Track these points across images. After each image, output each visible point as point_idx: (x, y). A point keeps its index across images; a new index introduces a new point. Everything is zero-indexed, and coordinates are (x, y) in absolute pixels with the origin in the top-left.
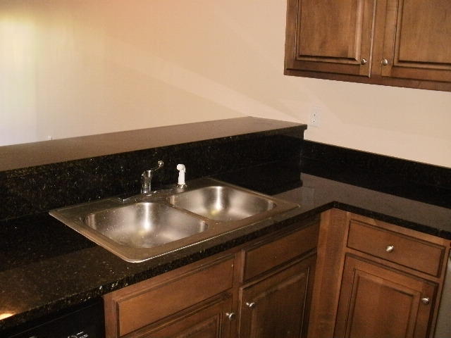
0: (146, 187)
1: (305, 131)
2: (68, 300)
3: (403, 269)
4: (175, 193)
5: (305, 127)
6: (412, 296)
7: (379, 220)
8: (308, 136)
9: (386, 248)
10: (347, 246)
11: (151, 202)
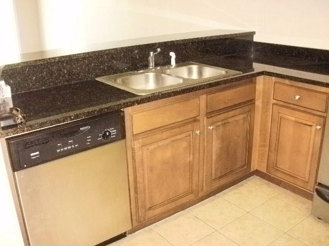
0: (152, 64)
1: (254, 36)
2: (105, 108)
3: (306, 110)
4: (169, 68)
5: (254, 33)
6: (311, 126)
7: (291, 80)
8: (256, 39)
9: (295, 97)
10: (274, 99)
11: (155, 72)
